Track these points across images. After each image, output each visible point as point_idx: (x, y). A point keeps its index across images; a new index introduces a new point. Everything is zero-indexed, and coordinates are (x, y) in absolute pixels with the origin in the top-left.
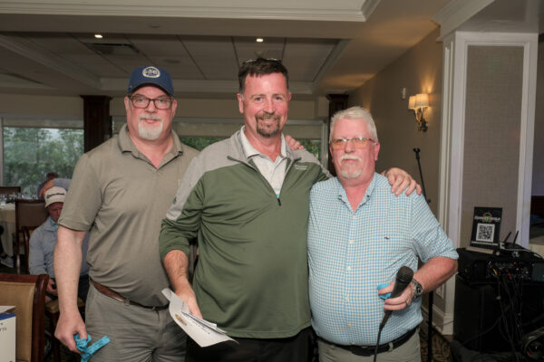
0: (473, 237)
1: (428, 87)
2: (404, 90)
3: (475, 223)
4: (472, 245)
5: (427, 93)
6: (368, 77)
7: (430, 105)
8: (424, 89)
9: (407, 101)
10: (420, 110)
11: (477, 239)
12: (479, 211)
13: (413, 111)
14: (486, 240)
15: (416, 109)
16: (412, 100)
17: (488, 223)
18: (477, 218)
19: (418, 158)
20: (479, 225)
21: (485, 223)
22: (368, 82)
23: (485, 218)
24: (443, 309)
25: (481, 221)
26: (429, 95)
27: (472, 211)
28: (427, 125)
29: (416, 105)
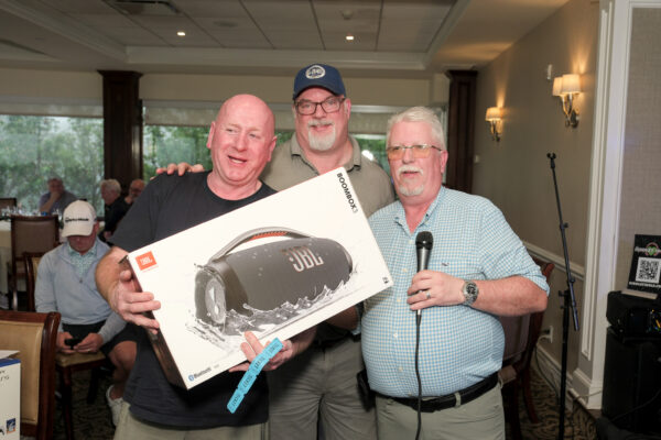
0: (632, 276)
1: (580, 64)
2: (550, 67)
3: (636, 256)
4: (630, 287)
5: (578, 73)
6: (504, 46)
7: (582, 91)
8: (575, 68)
9: (551, 83)
10: (568, 96)
11: (637, 279)
12: (641, 240)
13: (559, 98)
14: (650, 281)
15: (563, 96)
16: (558, 83)
17: (652, 257)
18: (638, 249)
19: (553, 167)
20: (641, 259)
21: (649, 256)
22: (503, 54)
23: (649, 250)
24: (590, 375)
25: (643, 255)
26: (581, 76)
27: (632, 240)
28: (577, 118)
29: (562, 91)
